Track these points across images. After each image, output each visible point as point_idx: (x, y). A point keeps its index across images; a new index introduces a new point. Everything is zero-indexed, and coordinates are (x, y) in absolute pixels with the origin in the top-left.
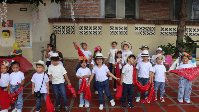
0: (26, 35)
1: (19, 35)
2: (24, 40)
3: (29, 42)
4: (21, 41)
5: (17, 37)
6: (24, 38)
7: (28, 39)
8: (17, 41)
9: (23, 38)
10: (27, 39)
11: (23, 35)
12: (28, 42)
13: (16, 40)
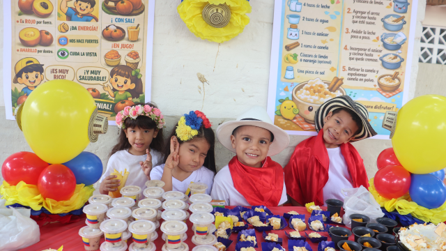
0: (379, 29)
1: (322, 28)
2: (355, 75)
3: (395, 89)
4: (330, 77)
5: (304, 40)
6: (358, 54)
7: (384, 64)
8: (301, 78)
9: (346, 54)
10: (377, 66)
11: (356, 34)
12: (382, 88)
13: (287, 65)
